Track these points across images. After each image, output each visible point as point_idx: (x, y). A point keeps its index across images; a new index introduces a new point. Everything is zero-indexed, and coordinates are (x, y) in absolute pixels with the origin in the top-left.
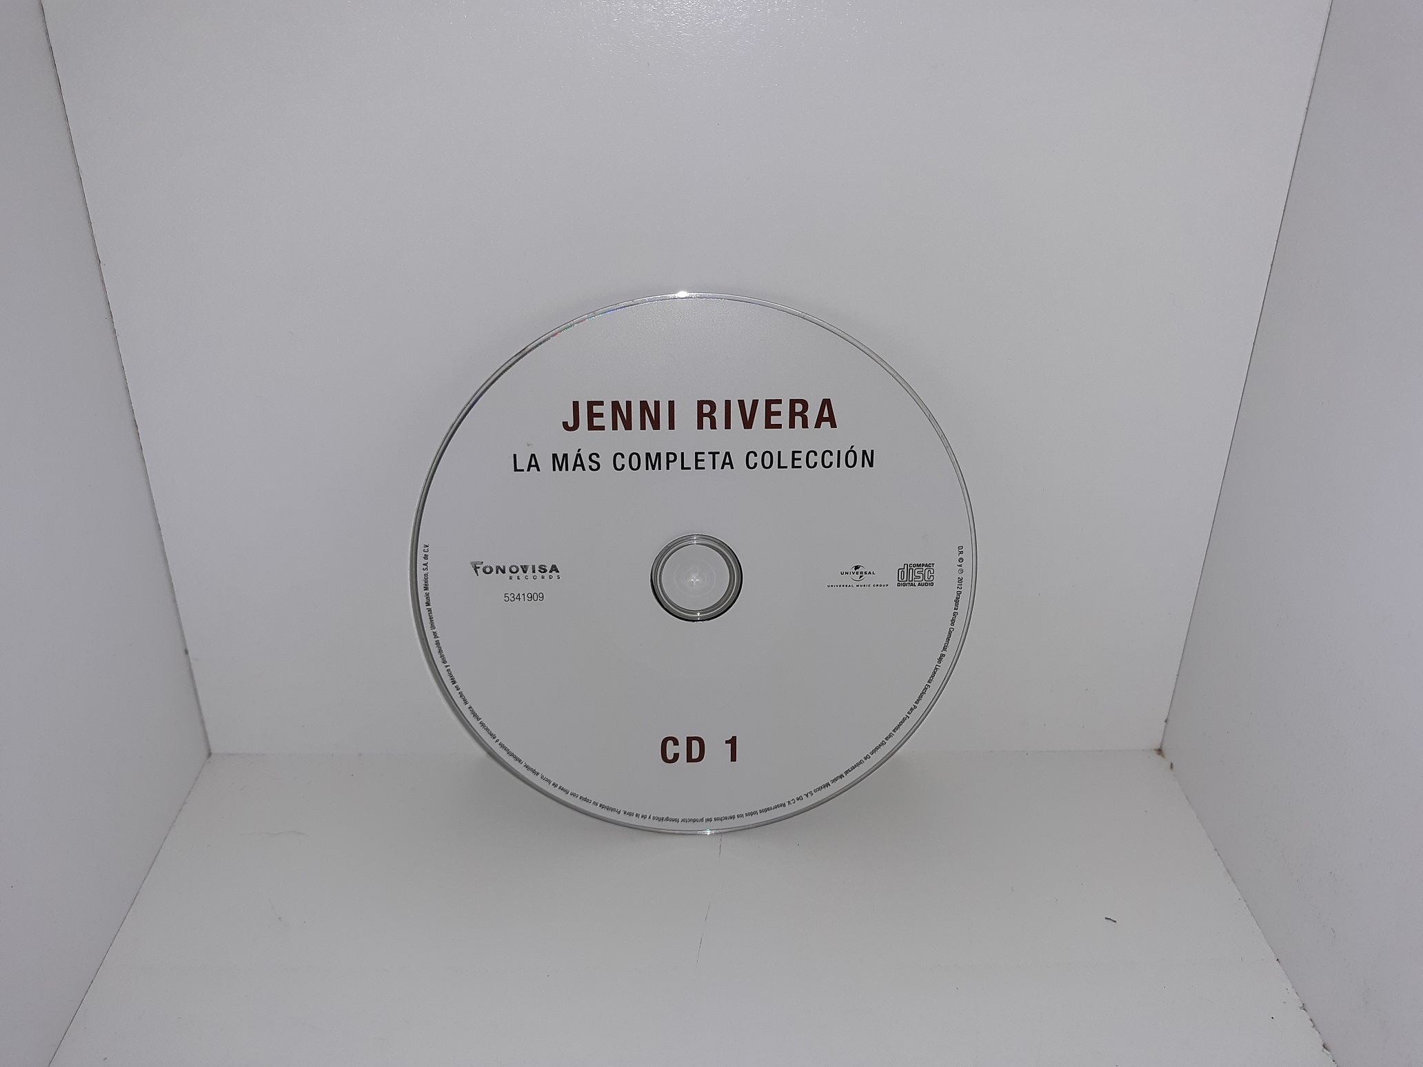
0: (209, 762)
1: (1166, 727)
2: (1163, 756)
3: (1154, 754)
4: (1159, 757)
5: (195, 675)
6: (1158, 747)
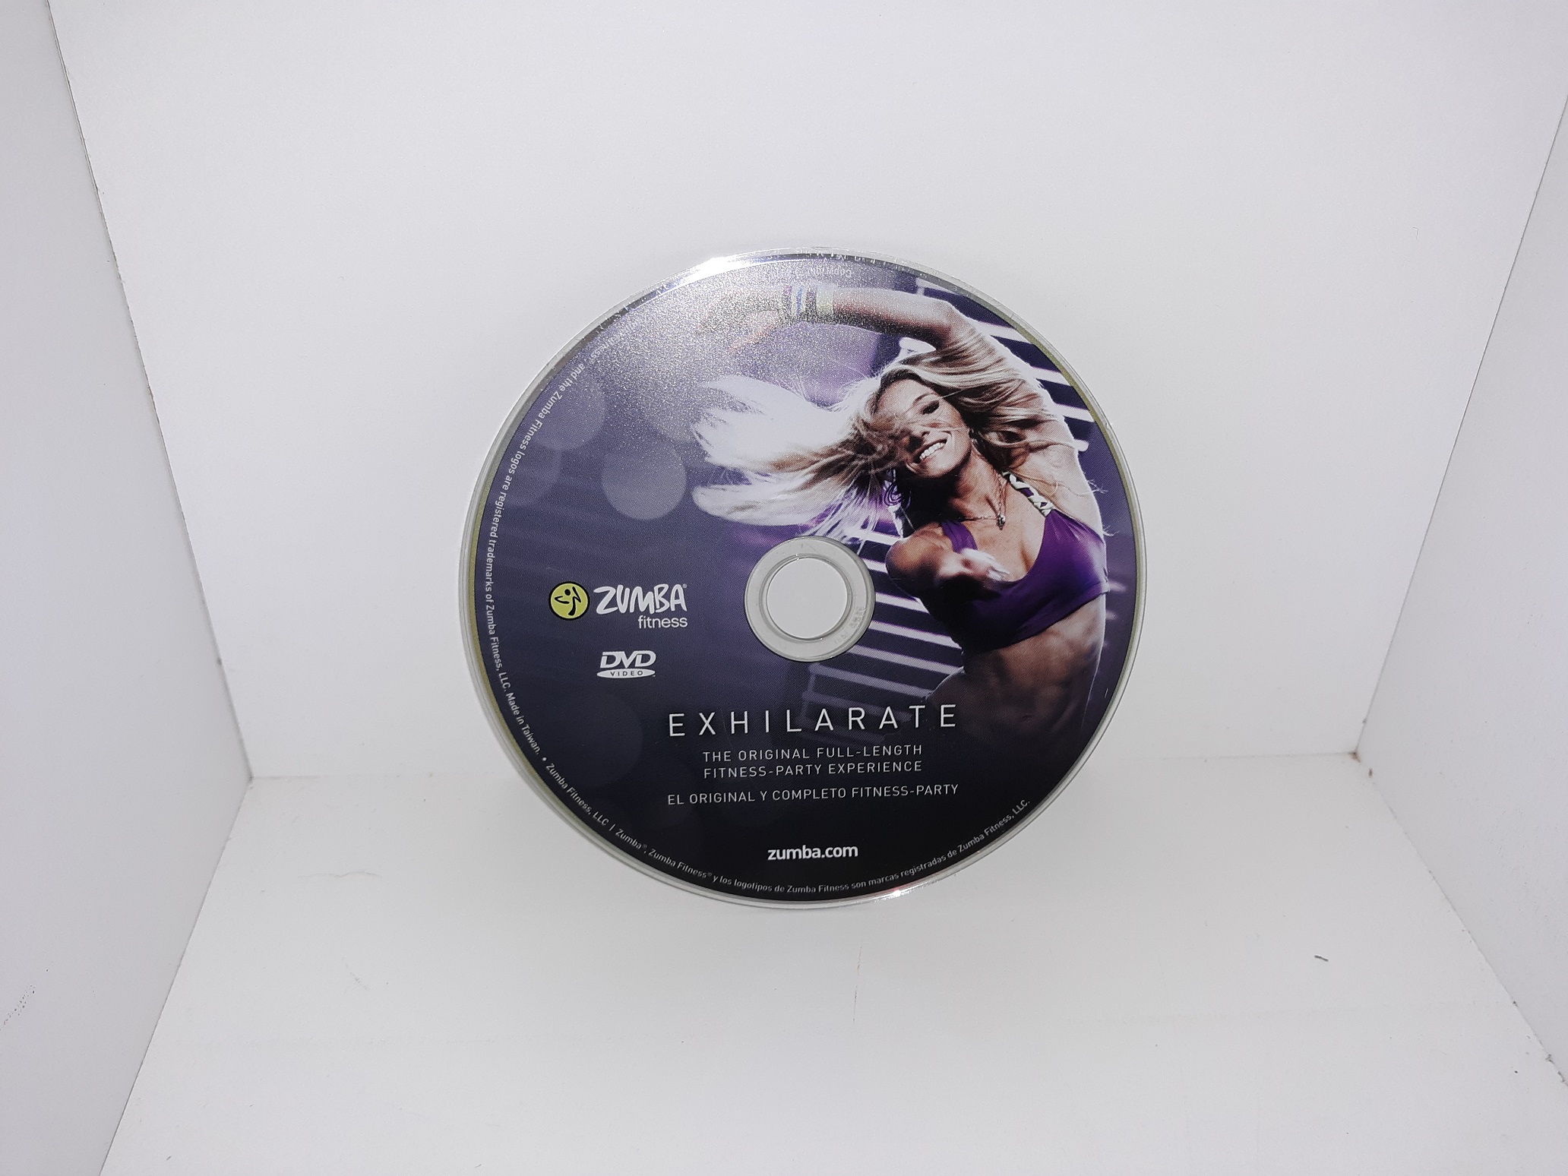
0: (252, 788)
1: (1363, 728)
2: (1359, 761)
3: (1349, 759)
4: (1355, 762)
5: (231, 686)
6: (1353, 750)
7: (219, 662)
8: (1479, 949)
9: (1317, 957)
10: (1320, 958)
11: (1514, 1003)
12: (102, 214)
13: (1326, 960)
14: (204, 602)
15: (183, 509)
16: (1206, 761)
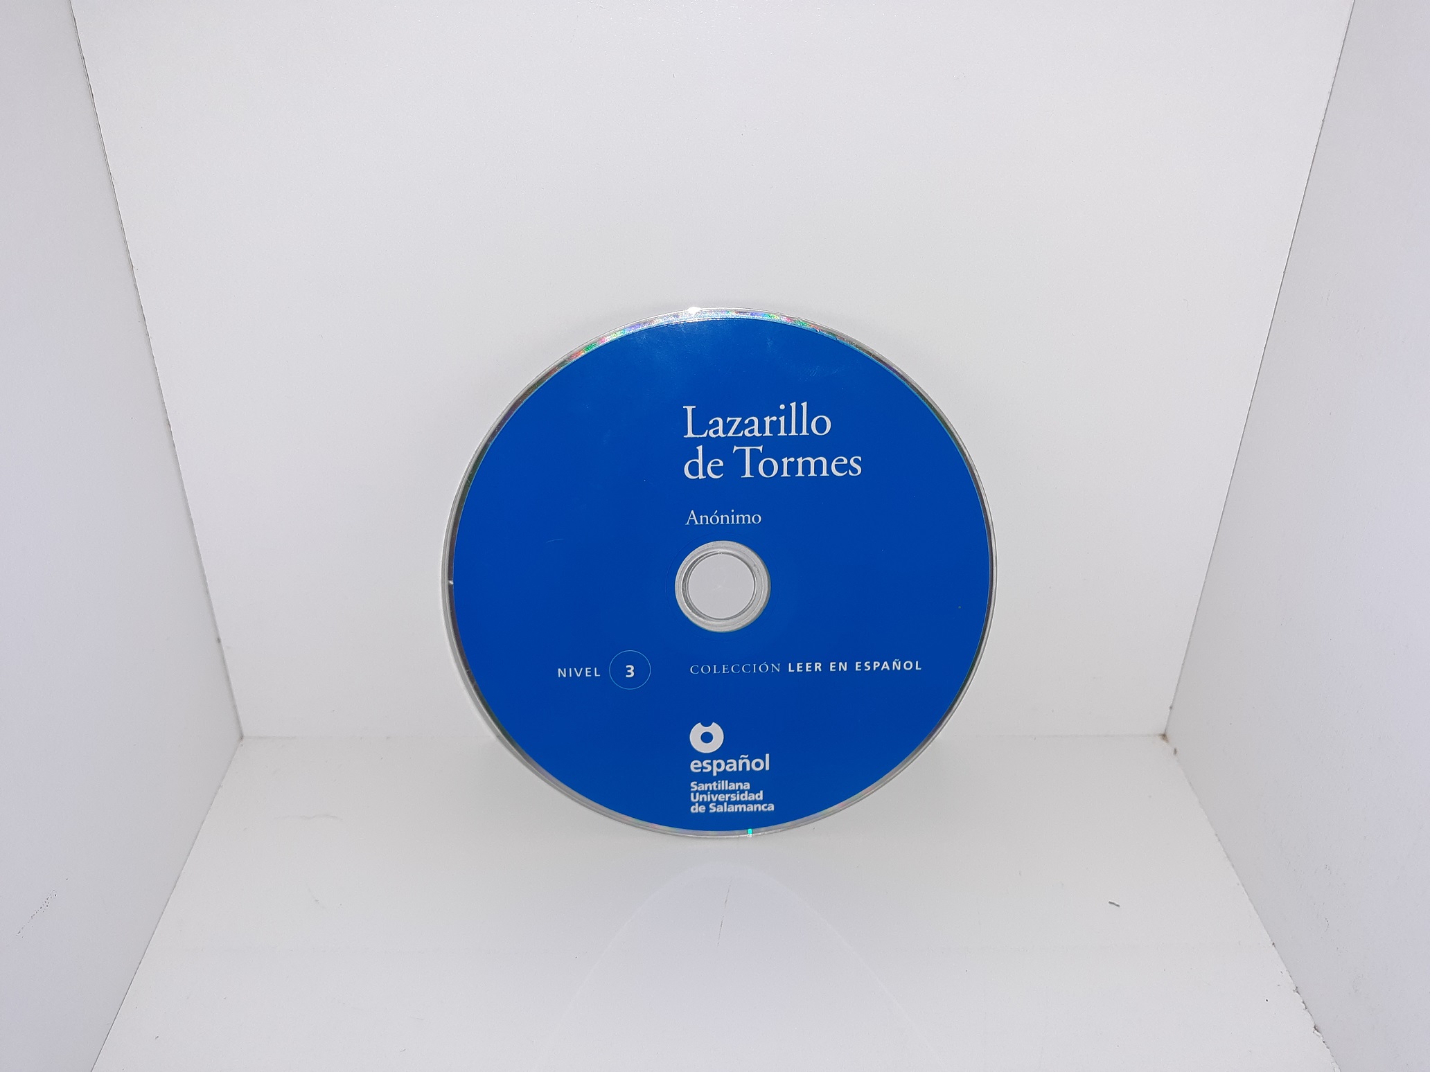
0: (242, 745)
1: (1170, 714)
2: (1167, 741)
3: (1159, 740)
4: (1164, 742)
5: (228, 662)
6: (1163, 733)
7: (219, 640)
8: (1250, 900)
9: (1110, 903)
10: (1113, 903)
11: (1273, 944)
12: (135, 286)
13: (1118, 906)
14: (207, 592)
15: (193, 517)
16: (1035, 739)
